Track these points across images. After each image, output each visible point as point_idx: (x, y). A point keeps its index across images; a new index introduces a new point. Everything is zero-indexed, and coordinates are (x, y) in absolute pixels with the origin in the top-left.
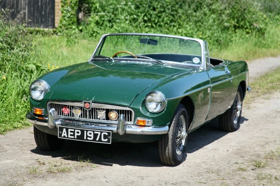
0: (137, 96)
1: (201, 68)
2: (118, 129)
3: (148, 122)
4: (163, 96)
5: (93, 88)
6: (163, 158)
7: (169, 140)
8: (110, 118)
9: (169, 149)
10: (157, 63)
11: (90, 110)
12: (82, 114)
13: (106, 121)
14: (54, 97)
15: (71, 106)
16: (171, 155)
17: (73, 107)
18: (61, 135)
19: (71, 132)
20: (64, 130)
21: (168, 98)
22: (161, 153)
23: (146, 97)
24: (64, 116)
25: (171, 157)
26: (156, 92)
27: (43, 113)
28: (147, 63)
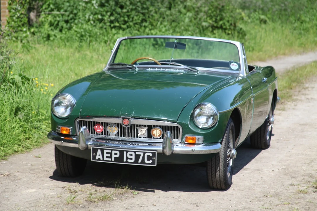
0: (183, 109)
1: (241, 75)
2: (164, 148)
3: (198, 139)
4: (214, 109)
5: (130, 101)
6: (212, 180)
7: (221, 160)
8: (152, 135)
9: (221, 170)
10: (190, 71)
11: (129, 127)
12: (118, 132)
13: (147, 140)
14: (85, 113)
15: (105, 123)
16: (222, 177)
17: (108, 124)
18: (94, 157)
19: (107, 153)
20: (99, 152)
21: (220, 111)
22: (211, 176)
23: (194, 110)
24: (96, 135)
25: (222, 179)
26: (206, 104)
27: (71, 132)
28: (179, 70)
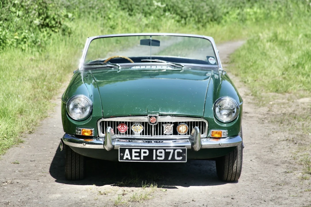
0: (205, 104)
1: (220, 69)
3: (224, 133)
4: (235, 102)
6: (228, 173)
8: (178, 132)
9: (238, 163)
10: (174, 67)
12: (143, 131)
13: (173, 137)
14: (108, 114)
15: (129, 122)
17: (132, 123)
18: (122, 157)
19: (136, 152)
20: (127, 151)
21: (239, 104)
22: (227, 169)
23: (215, 105)
24: (119, 135)
27: (93, 134)
